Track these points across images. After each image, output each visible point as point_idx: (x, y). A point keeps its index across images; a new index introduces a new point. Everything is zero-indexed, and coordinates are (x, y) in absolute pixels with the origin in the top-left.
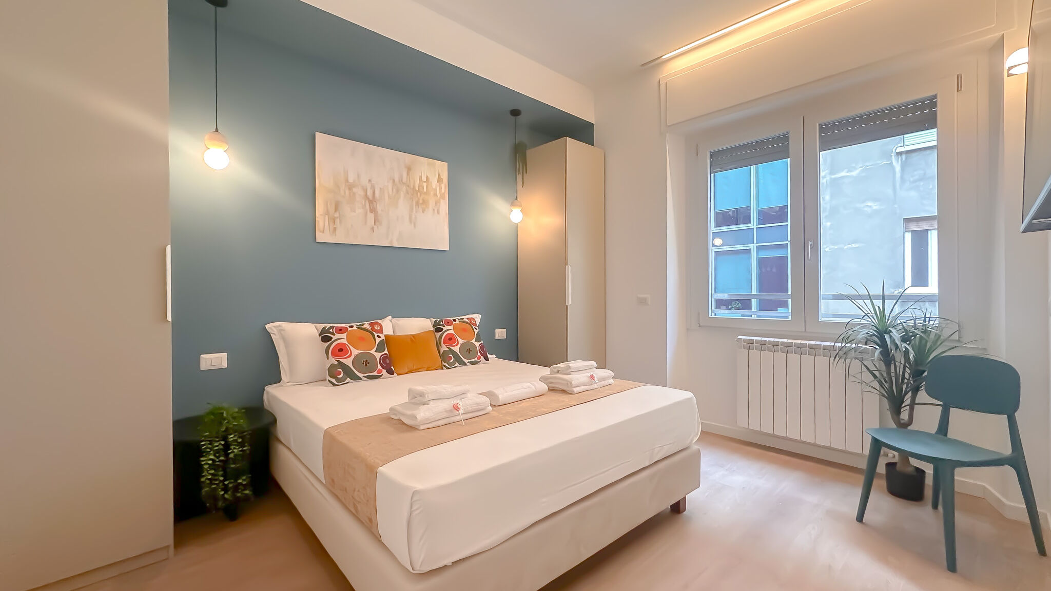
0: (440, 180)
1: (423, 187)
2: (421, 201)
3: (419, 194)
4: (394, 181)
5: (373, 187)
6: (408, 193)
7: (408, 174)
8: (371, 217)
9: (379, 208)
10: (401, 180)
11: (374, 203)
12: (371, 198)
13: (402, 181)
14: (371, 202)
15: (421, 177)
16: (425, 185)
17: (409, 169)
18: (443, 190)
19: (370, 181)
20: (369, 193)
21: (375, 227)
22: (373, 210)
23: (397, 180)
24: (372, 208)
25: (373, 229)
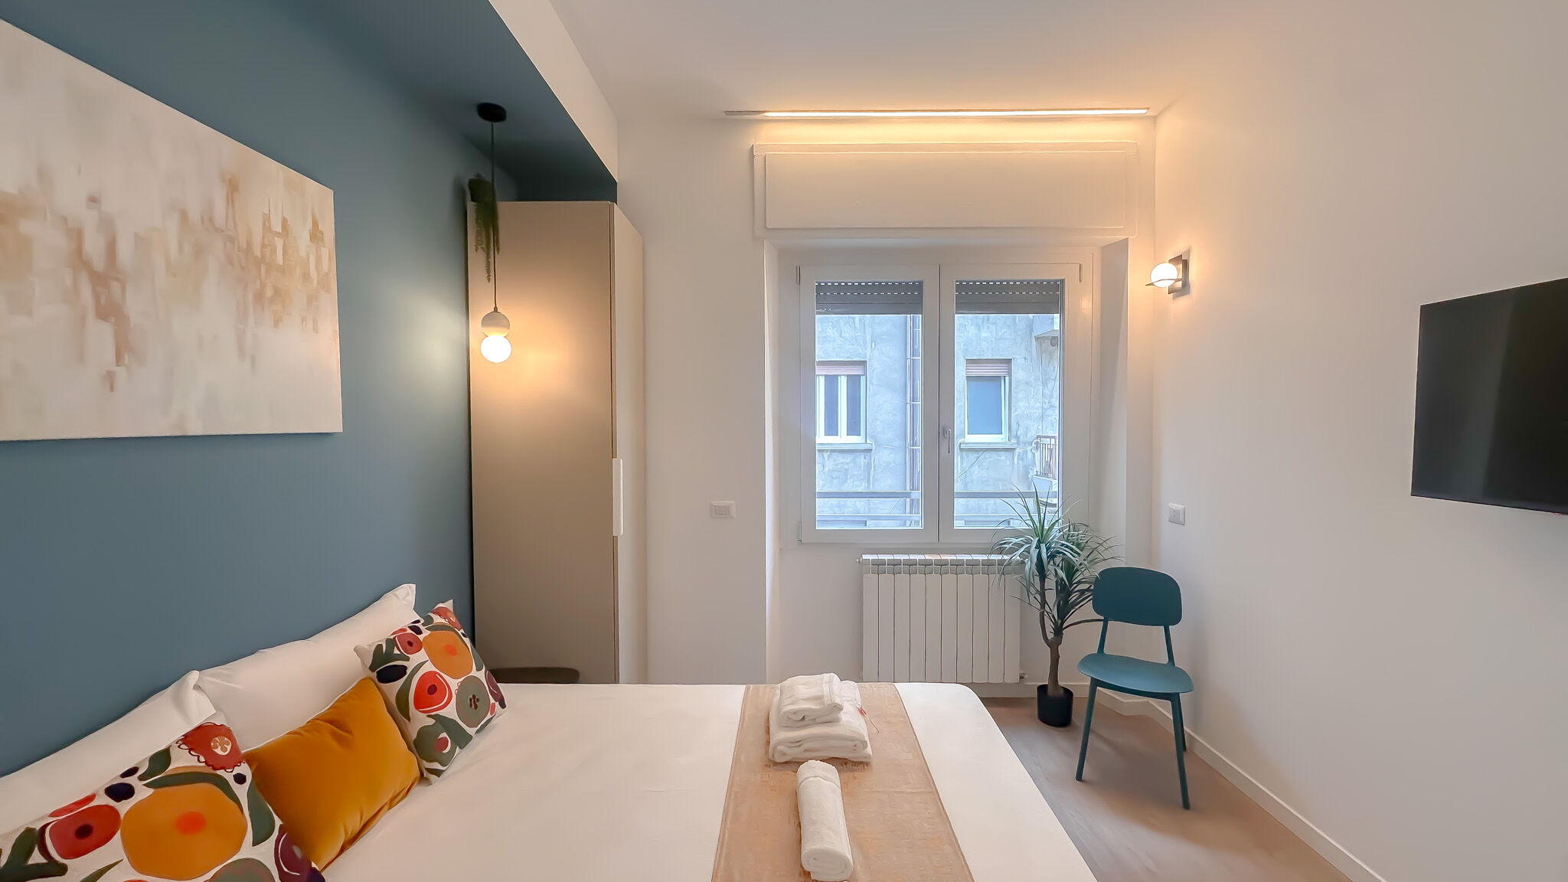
0: (316, 236)
1: (274, 251)
2: (269, 293)
3: (263, 268)
4: (184, 216)
5: (107, 225)
6: (232, 264)
7: (230, 200)
8: (101, 335)
9: (135, 306)
10: (208, 219)
11: (115, 286)
12: (99, 265)
13: (211, 220)
14: (100, 280)
15: (267, 218)
16: (279, 243)
17: (233, 187)
18: (325, 267)
19: (93, 200)
20: (94, 246)
21: (121, 372)
22: (110, 311)
23: (194, 214)
24: (103, 300)
25: (110, 379)
